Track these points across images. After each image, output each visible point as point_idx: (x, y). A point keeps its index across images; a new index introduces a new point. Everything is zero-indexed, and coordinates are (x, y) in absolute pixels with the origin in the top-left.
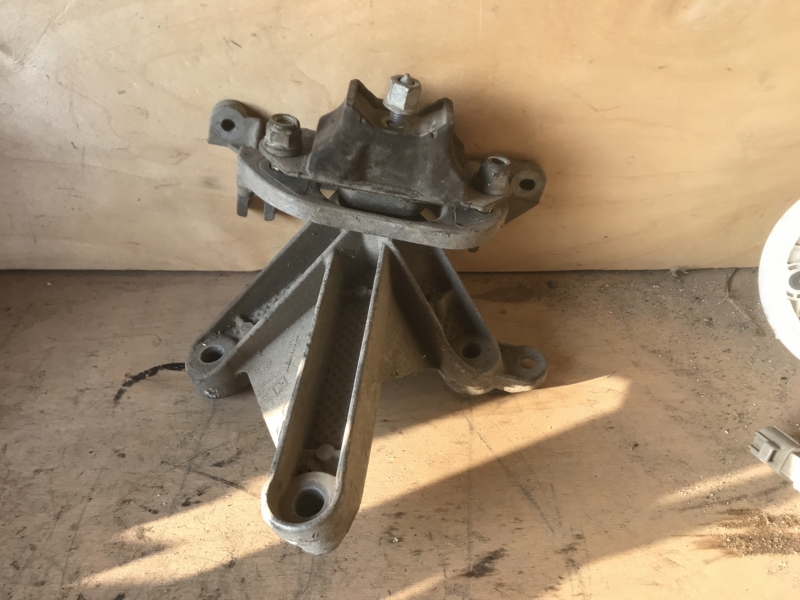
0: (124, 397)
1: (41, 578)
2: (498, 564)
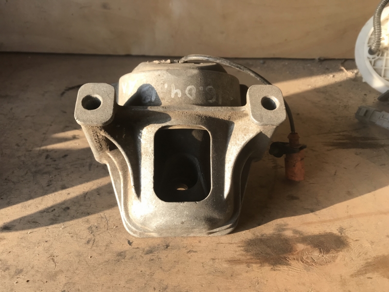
0: (65, 95)
1: (30, 149)
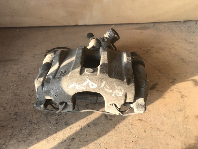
2: (157, 86)
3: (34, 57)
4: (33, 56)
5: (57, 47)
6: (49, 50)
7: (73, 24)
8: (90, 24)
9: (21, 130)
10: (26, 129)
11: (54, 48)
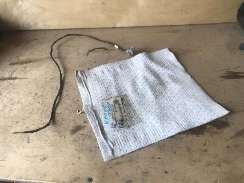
0: (89, 55)
3: (79, 56)
4: (78, 54)
5: (97, 47)
6: (90, 50)
7: (111, 26)
8: (127, 26)
9: (72, 105)
10: (75, 105)
11: (95, 48)
